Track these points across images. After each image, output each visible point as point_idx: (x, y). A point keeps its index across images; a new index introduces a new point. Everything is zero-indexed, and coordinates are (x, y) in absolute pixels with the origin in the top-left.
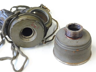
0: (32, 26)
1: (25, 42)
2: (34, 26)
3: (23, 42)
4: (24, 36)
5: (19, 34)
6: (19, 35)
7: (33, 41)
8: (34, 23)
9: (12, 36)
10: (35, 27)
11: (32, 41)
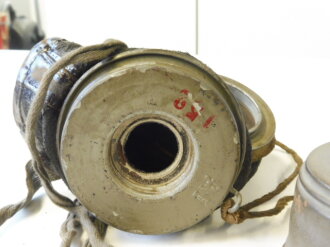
0: (179, 112)
1: (135, 200)
2: (187, 109)
3: (123, 193)
4: (131, 169)
5: (105, 149)
6: (105, 155)
7: (177, 194)
8: (190, 95)
9: (68, 156)
10: (192, 115)
11: (170, 194)
